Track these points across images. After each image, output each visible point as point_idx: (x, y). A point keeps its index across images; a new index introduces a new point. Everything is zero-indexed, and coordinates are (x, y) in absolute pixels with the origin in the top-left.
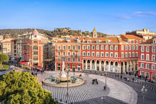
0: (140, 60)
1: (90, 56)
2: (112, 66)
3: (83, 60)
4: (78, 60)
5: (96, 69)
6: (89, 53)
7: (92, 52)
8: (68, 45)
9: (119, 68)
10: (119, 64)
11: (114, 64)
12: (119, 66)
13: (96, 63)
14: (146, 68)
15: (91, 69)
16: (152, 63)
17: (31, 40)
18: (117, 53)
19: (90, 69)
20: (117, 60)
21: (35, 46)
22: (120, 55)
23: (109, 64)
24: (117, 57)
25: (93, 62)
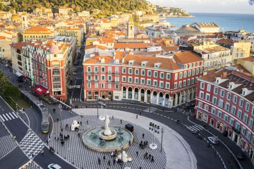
0: (198, 98)
1: (132, 82)
2: (161, 98)
3: (122, 88)
4: (115, 86)
5: (139, 99)
6: (130, 79)
7: (136, 78)
8: (102, 67)
9: (170, 102)
10: (170, 98)
11: (164, 97)
12: (171, 99)
13: (140, 92)
14: (205, 110)
15: (133, 99)
16: (212, 105)
17: (50, 61)
18: (169, 83)
19: (131, 98)
20: (168, 92)
21: (55, 69)
22: (172, 86)
23: (158, 95)
24: (169, 89)
25: (136, 90)
